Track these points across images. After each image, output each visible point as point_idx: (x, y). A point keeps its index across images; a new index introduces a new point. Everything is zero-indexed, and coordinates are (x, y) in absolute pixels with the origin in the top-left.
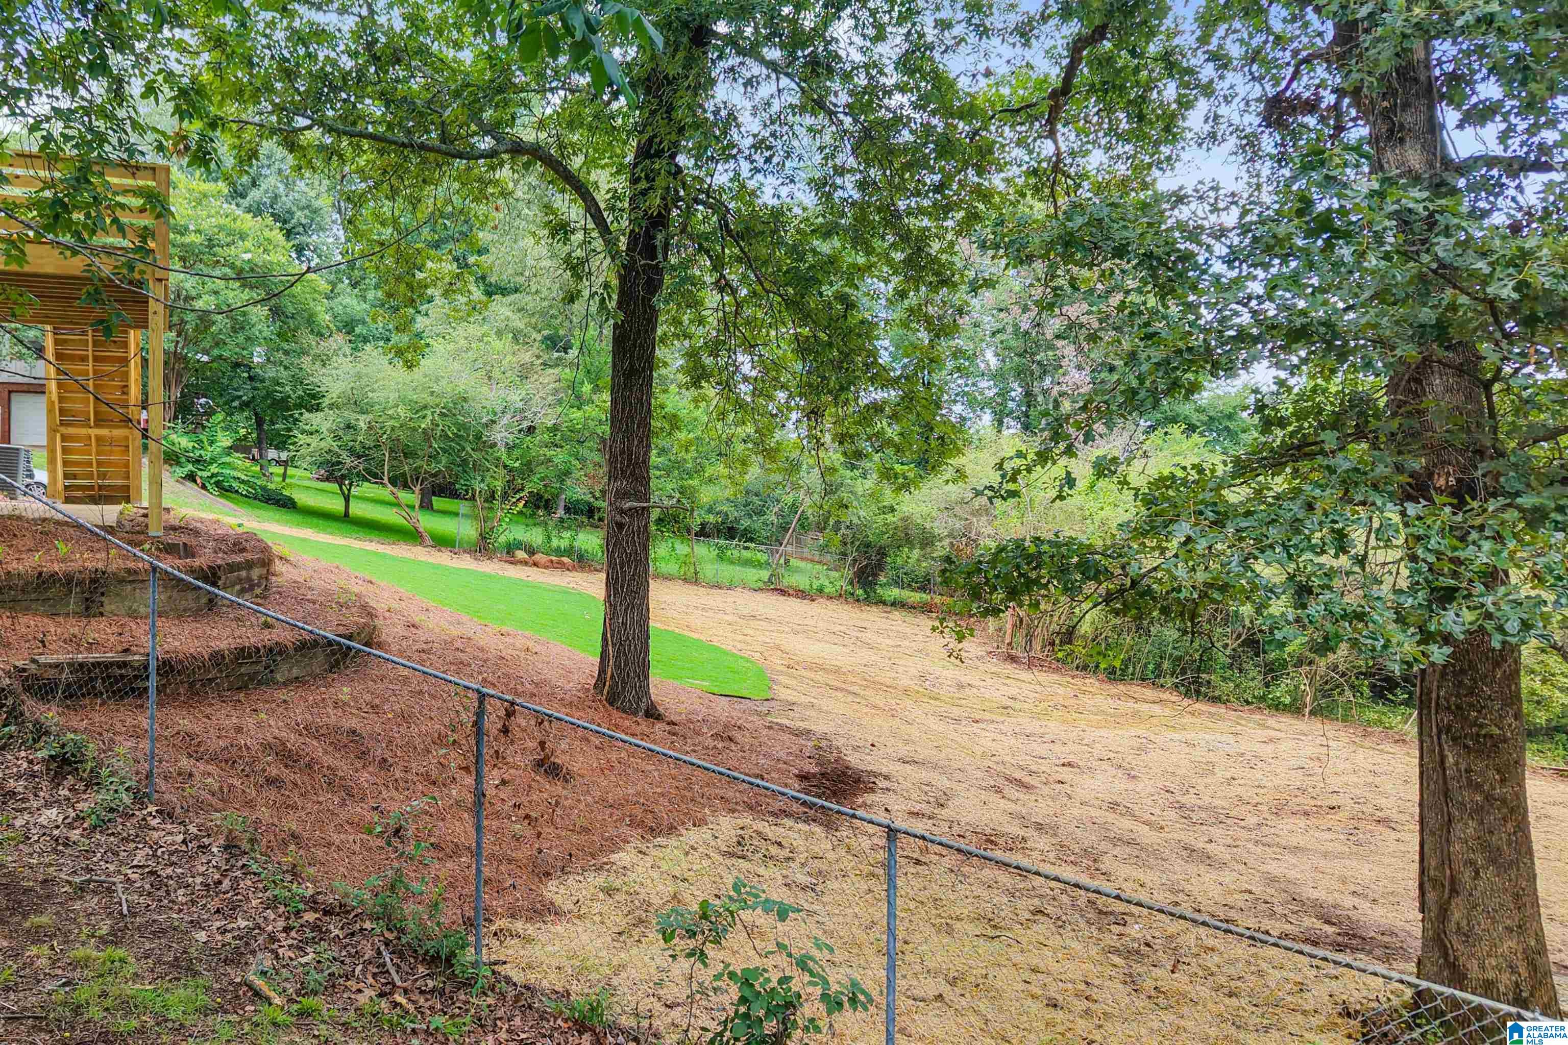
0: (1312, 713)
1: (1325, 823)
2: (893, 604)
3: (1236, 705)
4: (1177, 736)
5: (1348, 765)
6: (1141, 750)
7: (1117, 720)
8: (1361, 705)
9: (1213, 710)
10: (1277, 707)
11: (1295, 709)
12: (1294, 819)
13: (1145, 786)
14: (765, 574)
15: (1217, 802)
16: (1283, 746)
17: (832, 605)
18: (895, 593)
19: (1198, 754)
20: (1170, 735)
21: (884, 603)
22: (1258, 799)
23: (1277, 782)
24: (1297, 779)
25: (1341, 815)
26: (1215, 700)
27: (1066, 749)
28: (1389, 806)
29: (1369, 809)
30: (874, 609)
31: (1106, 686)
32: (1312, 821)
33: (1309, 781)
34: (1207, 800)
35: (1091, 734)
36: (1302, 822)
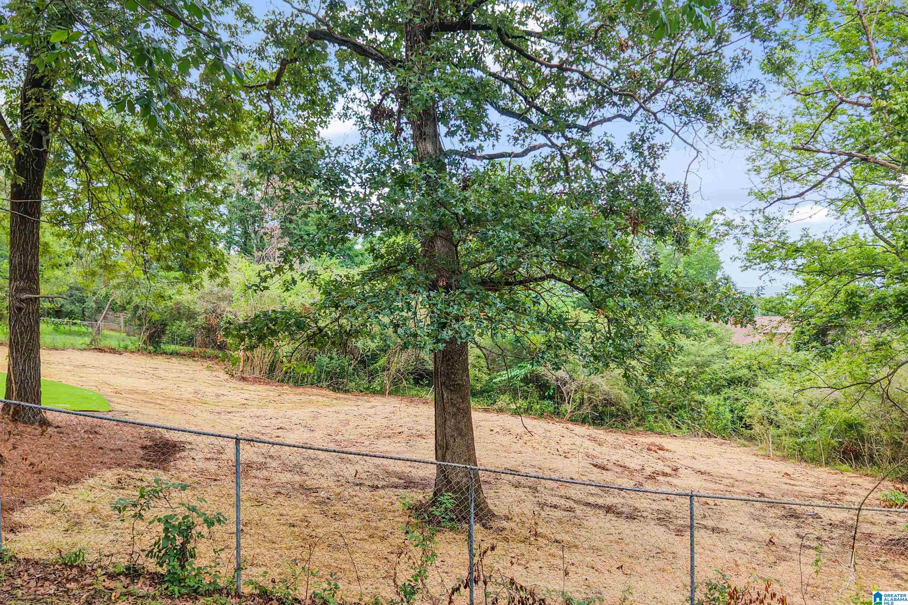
0: (390, 394)
1: (396, 440)
2: (171, 354)
3: (356, 393)
4: (330, 410)
5: (406, 414)
6: (315, 418)
7: (302, 405)
8: (409, 388)
9: (346, 396)
10: (375, 392)
11: (382, 393)
12: (384, 440)
13: (319, 434)
14: (87, 340)
15: (351, 437)
16: (378, 408)
17: (134, 356)
18: (172, 347)
19: (342, 416)
20: (328, 409)
21: (166, 353)
22: (368, 433)
23: (377, 424)
24: (385, 422)
25: (403, 436)
26: (347, 391)
27: (279, 421)
28: (422, 429)
29: (414, 431)
30: (160, 357)
31: (293, 390)
32: (392, 440)
33: (390, 423)
34: (347, 436)
35: (289, 413)
36: (388, 440)
